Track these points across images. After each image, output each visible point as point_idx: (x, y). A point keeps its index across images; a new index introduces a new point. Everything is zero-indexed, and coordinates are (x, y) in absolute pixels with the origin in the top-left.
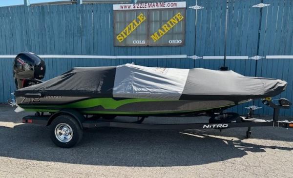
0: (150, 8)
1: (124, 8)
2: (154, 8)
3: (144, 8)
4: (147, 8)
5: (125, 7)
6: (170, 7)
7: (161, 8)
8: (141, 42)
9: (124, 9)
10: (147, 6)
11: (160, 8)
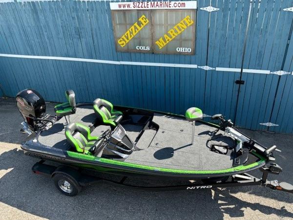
0: (153, 8)
1: (126, 7)
2: (157, 8)
3: (146, 8)
4: (150, 8)
5: (124, 6)
6: (177, 8)
7: (166, 8)
8: (145, 48)
9: (122, 8)
10: (149, 6)
11: (164, 8)
